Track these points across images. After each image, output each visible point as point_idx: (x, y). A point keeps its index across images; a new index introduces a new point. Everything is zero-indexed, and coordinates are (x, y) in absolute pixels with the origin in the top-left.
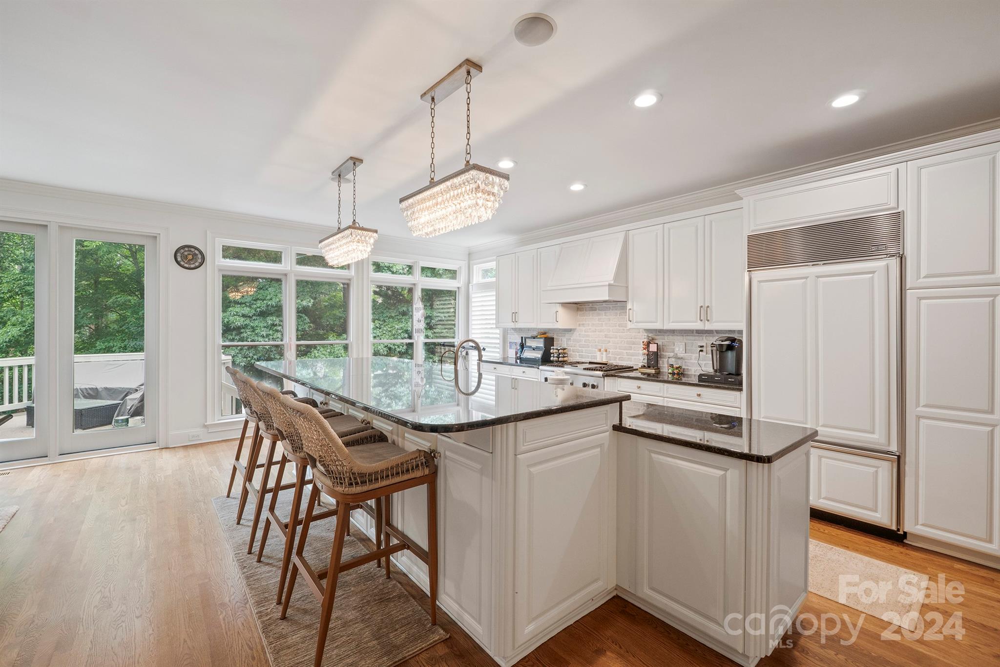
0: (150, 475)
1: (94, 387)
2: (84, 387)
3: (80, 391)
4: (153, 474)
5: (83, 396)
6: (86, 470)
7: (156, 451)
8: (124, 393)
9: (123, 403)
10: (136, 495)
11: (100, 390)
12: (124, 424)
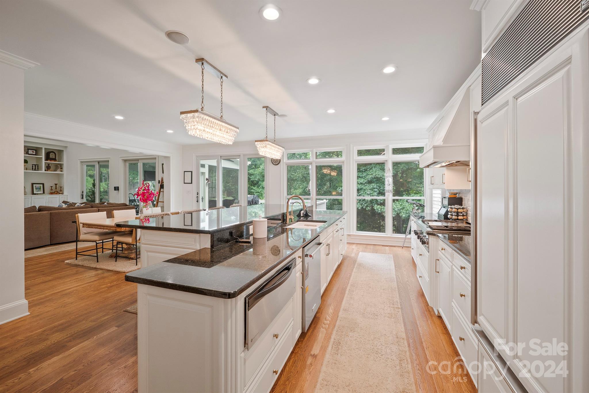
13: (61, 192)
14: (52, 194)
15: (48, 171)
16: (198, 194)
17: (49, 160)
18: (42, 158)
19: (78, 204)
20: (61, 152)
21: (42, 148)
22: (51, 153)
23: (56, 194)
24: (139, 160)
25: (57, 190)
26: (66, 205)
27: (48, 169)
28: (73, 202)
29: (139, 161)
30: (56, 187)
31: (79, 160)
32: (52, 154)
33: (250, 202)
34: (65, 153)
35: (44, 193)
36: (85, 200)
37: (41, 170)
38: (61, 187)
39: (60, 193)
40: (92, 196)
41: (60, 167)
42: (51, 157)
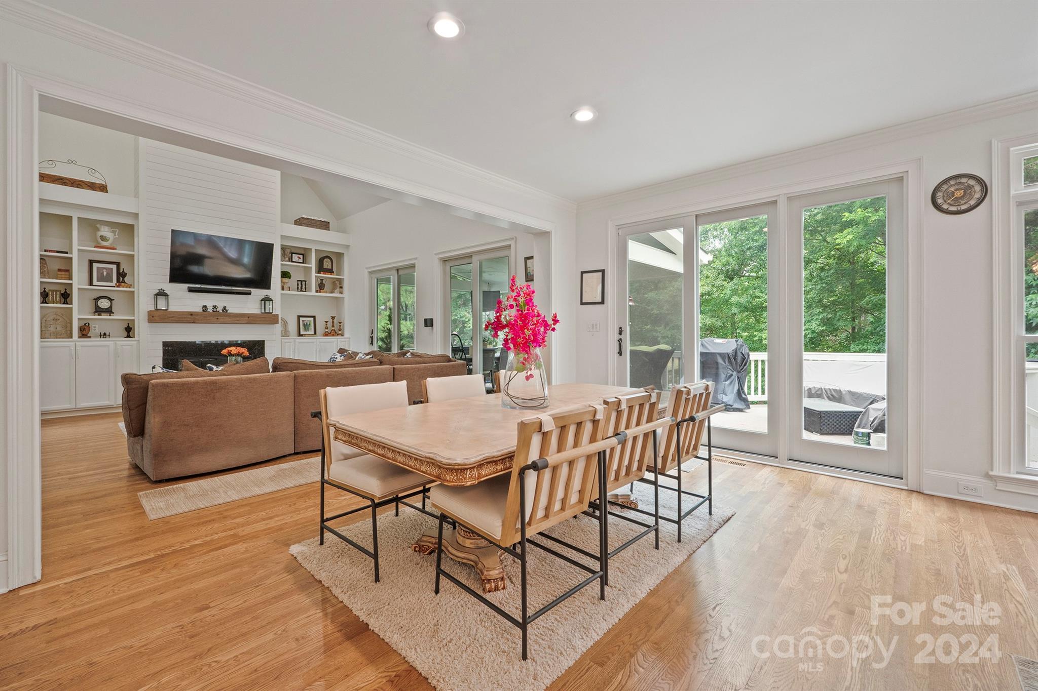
0: (889, 531)
1: (838, 388)
2: (828, 388)
3: (824, 391)
4: (893, 531)
5: (827, 397)
6: (811, 489)
7: (903, 492)
8: (868, 400)
9: (865, 412)
10: (862, 561)
11: (844, 393)
12: (865, 439)
13: (340, 332)
14: (327, 336)
15: (320, 292)
16: (620, 333)
17: (322, 272)
18: (311, 267)
19: (360, 355)
20: (340, 255)
21: (311, 249)
22: (326, 260)
23: (333, 335)
24: (472, 256)
25: (334, 330)
26: (342, 357)
27: (320, 289)
28: (354, 351)
29: (474, 258)
30: (333, 322)
31: (367, 268)
32: (327, 262)
33: (729, 358)
34: (346, 259)
35: (315, 333)
36: (375, 348)
37: (310, 291)
38: (340, 323)
39: (338, 335)
40: (387, 340)
41: (338, 285)
42: (325, 266)
